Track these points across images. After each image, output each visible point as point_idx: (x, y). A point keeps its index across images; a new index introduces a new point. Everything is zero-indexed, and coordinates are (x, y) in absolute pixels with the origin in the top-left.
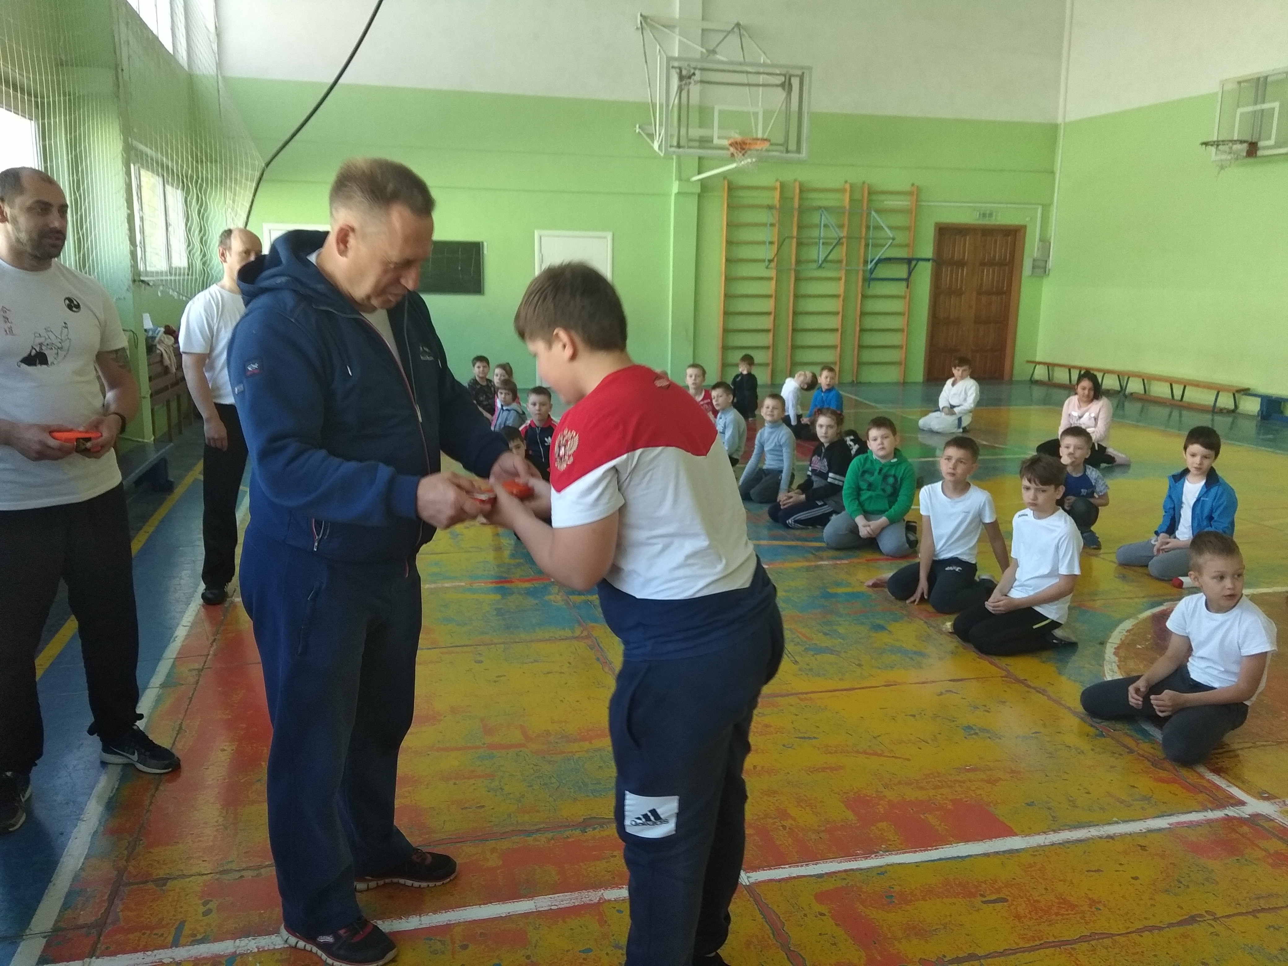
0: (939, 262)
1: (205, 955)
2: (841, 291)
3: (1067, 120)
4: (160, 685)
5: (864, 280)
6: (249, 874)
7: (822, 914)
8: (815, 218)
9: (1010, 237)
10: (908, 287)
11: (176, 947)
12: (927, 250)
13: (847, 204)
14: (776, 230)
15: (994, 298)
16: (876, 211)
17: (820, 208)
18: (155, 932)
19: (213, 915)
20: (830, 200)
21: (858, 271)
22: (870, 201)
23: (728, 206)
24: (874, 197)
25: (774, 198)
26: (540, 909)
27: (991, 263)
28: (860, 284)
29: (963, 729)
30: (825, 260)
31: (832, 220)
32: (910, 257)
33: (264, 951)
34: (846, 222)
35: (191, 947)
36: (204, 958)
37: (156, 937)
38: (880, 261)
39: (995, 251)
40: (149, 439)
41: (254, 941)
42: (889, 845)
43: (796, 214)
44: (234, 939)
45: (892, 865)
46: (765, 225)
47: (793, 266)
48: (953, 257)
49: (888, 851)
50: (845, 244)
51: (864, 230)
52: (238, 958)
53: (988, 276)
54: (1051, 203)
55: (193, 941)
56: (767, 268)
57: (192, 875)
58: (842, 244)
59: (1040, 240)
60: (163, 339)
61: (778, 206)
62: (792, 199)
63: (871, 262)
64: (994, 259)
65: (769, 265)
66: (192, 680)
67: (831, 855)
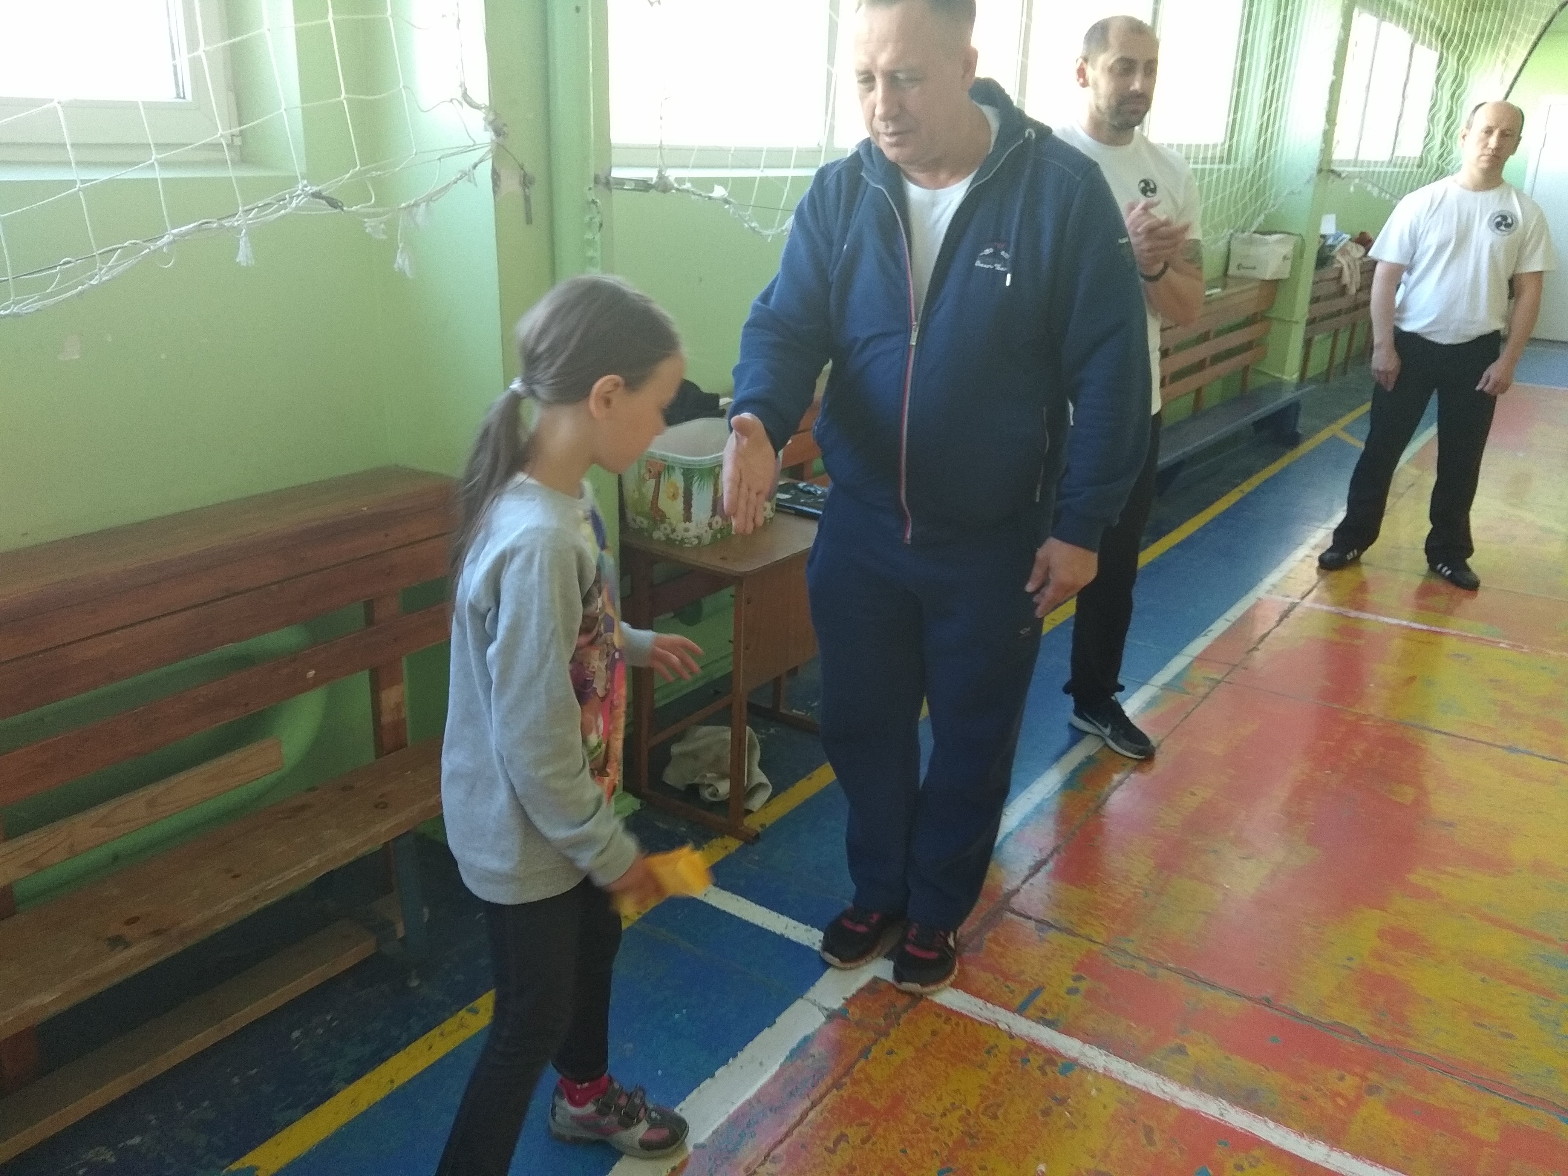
1: (1044, 1043)
4: (1164, 684)
6: (1143, 967)
11: (1020, 1015)
18: (1008, 983)
19: (1078, 998)
33: (1111, 1078)
35: (1033, 1024)
36: (1042, 1048)
37: (1006, 990)
40: (1291, 374)
41: (1104, 1057)
44: (1085, 1042)
52: (1077, 1069)
55: (1042, 1018)
57: (1079, 935)
60: (1349, 248)
66: (1201, 691)
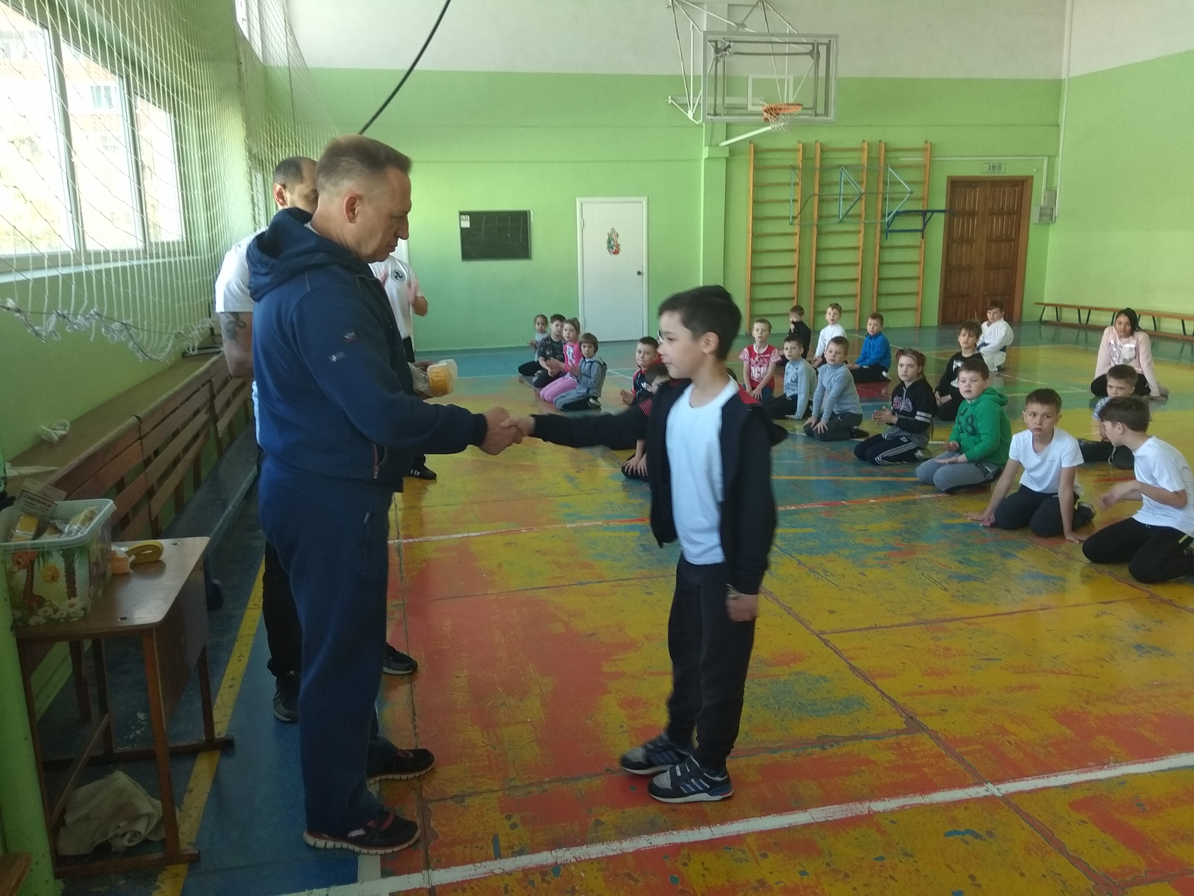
0: (951, 213)
1: (530, 866)
2: (861, 244)
3: (1072, 75)
5: (882, 232)
7: (1084, 822)
8: (835, 176)
9: (1017, 188)
10: (923, 237)
11: (501, 859)
12: (940, 202)
13: (865, 162)
14: (799, 188)
15: (1003, 245)
16: (892, 168)
17: (840, 166)
18: (475, 845)
20: (849, 159)
21: (876, 223)
22: (885, 158)
23: (754, 168)
24: (891, 155)
25: (797, 159)
26: (819, 820)
27: (1000, 213)
28: (878, 236)
29: (1135, 648)
30: (846, 215)
31: (851, 178)
32: (925, 209)
34: (865, 180)
35: (514, 858)
36: (530, 869)
37: (477, 849)
38: (898, 214)
39: (1004, 201)
42: (1117, 756)
43: (818, 172)
45: (1128, 775)
46: (789, 184)
47: (815, 222)
48: (964, 209)
49: (1118, 762)
50: (864, 199)
51: (881, 185)
53: (998, 225)
54: (1057, 155)
55: (513, 853)
56: (791, 224)
57: (483, 792)
58: (862, 199)
59: (1047, 189)
61: (801, 167)
62: (813, 159)
63: (888, 215)
64: (1003, 208)
65: (793, 221)
67: (1066, 768)
